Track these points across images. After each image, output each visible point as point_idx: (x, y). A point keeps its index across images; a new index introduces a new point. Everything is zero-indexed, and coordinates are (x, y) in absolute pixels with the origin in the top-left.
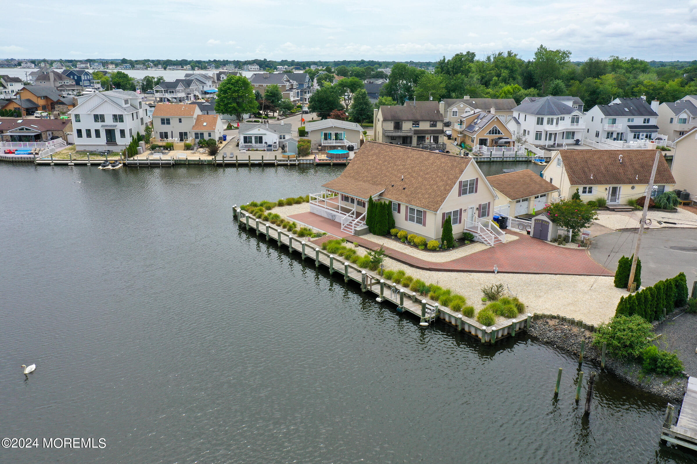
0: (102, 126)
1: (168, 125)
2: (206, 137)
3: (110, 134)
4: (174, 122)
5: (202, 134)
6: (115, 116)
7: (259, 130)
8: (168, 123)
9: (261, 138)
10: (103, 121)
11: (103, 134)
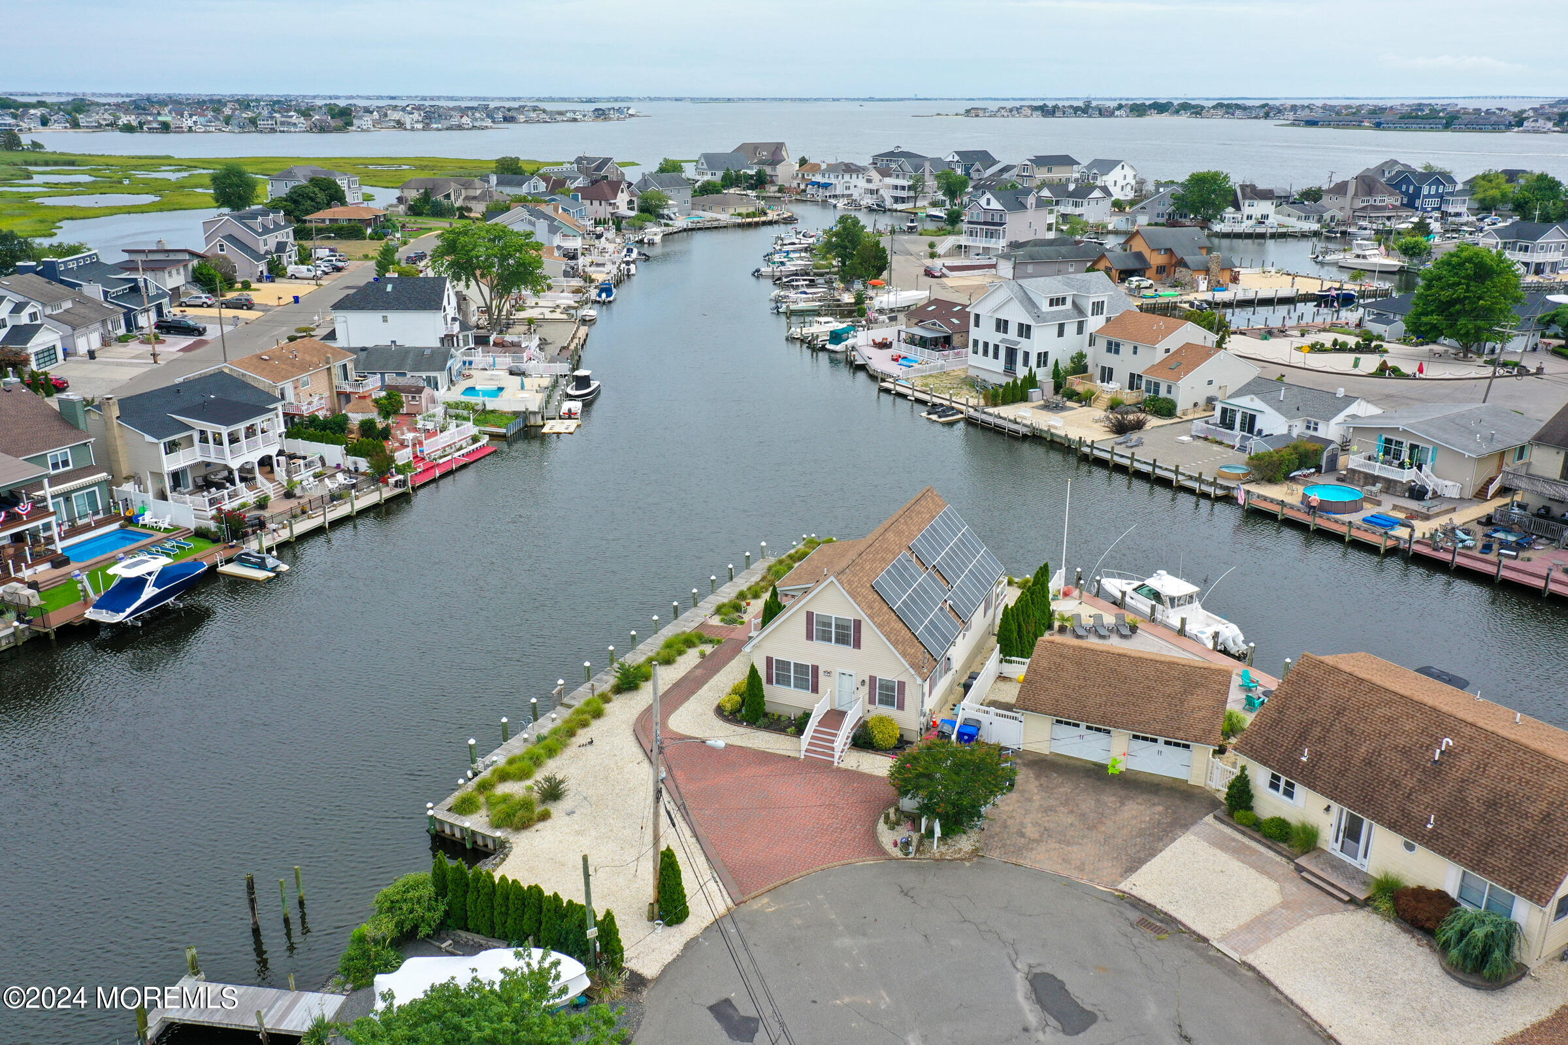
0: (1003, 341)
1: (1116, 356)
2: (1163, 393)
3: (1011, 353)
4: (1126, 350)
5: (1157, 385)
6: (1021, 325)
7: (1252, 400)
8: (1117, 352)
9: (1253, 418)
10: (1005, 331)
11: (1002, 353)
